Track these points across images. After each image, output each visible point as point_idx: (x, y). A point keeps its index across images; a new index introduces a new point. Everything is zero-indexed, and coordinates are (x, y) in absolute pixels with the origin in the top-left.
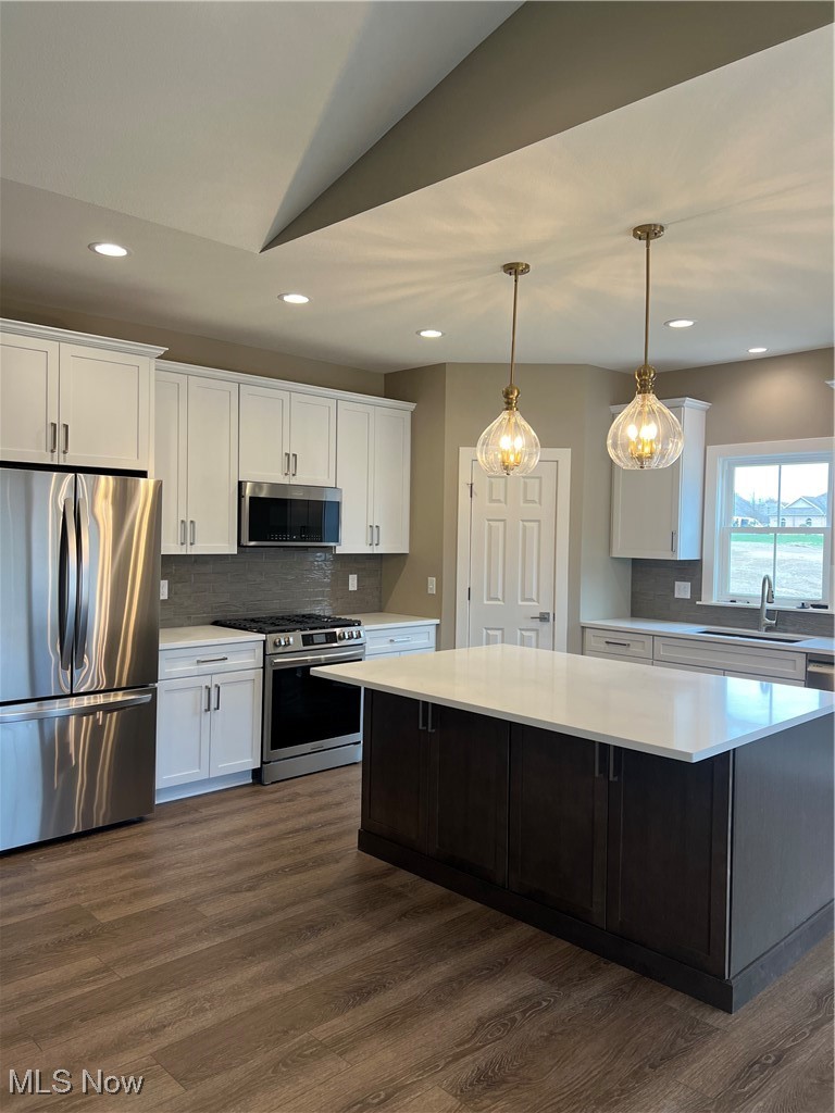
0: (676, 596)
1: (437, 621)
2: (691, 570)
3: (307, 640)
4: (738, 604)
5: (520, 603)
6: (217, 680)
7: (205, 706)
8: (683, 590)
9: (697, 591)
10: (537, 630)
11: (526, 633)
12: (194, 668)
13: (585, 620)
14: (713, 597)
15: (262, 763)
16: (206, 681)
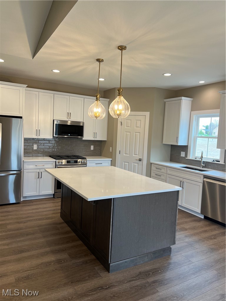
0: (181, 156)
1: (111, 159)
2: (185, 148)
3: (68, 162)
4: (197, 159)
5: (134, 155)
6: (41, 170)
7: (38, 177)
8: (183, 154)
9: (186, 155)
10: (138, 163)
11: (135, 164)
12: (35, 167)
13: (152, 161)
14: (191, 157)
15: (55, 193)
16: (38, 171)
